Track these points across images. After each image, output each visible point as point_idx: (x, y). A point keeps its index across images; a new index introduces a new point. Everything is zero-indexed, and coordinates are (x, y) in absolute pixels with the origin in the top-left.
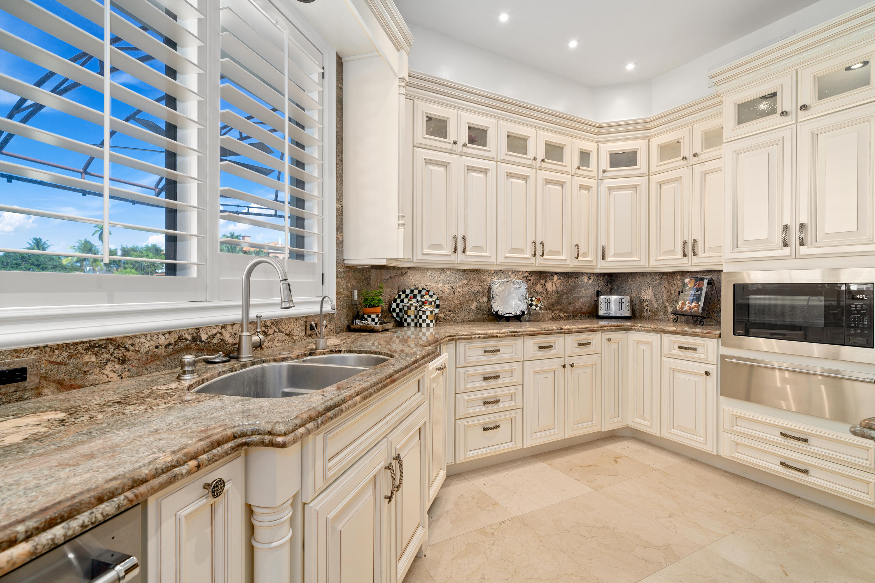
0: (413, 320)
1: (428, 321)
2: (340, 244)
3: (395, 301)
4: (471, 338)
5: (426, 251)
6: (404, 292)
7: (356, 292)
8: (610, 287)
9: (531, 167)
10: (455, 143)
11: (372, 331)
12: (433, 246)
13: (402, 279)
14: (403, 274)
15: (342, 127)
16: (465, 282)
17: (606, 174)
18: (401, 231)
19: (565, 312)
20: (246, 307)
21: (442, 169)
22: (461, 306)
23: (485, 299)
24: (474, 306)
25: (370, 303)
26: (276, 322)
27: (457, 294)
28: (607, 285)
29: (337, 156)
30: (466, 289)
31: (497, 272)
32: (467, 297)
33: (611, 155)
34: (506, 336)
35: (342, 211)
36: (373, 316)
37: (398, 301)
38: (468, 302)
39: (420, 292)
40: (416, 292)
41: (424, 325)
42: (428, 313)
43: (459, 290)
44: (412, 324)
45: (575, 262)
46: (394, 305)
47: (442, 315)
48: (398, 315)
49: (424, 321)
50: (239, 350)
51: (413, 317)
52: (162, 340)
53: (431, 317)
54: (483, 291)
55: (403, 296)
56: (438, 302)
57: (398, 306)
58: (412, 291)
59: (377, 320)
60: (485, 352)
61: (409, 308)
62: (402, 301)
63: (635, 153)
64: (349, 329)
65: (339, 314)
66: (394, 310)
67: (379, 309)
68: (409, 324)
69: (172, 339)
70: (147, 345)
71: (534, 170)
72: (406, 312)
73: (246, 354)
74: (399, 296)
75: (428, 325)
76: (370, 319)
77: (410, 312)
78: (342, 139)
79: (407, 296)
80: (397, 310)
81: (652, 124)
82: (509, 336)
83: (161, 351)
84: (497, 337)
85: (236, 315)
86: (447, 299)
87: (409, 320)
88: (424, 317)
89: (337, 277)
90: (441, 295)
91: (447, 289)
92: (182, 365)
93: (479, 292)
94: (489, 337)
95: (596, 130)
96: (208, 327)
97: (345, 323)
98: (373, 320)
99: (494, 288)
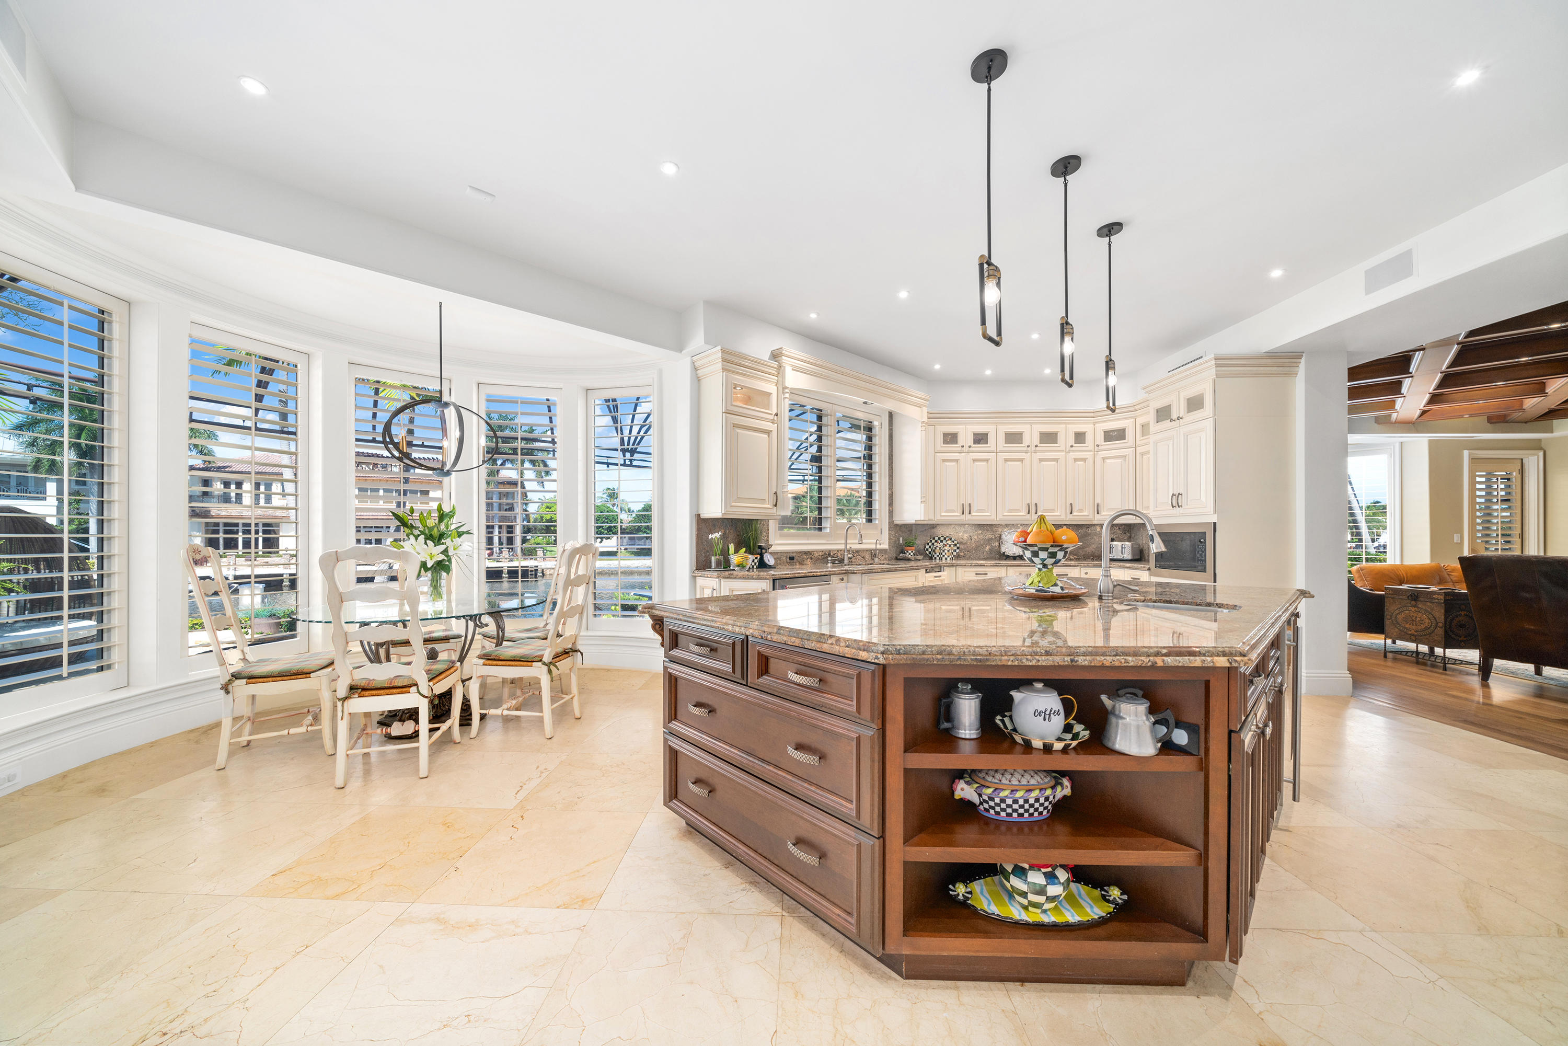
0: (938, 556)
1: (946, 556)
2: (891, 513)
3: (928, 544)
4: (965, 565)
5: (943, 514)
6: (934, 539)
7: (901, 538)
8: (1129, 535)
9: (1026, 452)
10: (963, 447)
11: (909, 560)
12: (948, 511)
13: (933, 530)
14: (933, 528)
15: (892, 450)
16: (980, 532)
17: (1100, 448)
18: (923, 505)
19: (1075, 555)
20: (846, 544)
21: (954, 464)
22: (977, 548)
23: (997, 544)
24: (987, 548)
25: (909, 544)
26: (858, 551)
27: (973, 540)
28: (1125, 533)
29: (889, 465)
30: (981, 537)
31: (1007, 525)
32: (982, 542)
33: (1104, 432)
34: (991, 566)
35: (892, 495)
36: (910, 552)
37: (930, 544)
38: (982, 545)
39: (945, 539)
40: (942, 539)
41: (944, 559)
42: (946, 551)
43: (976, 537)
44: (938, 558)
45: (1069, 517)
46: (927, 547)
47: (962, 554)
48: (930, 553)
49: (944, 556)
50: (843, 560)
51: (938, 554)
52: (820, 554)
53: (948, 554)
54: (995, 538)
55: (933, 541)
56: (958, 545)
57: (930, 547)
58: (939, 538)
59: (912, 554)
60: (976, 574)
61: (936, 548)
62: (933, 544)
63: (1124, 430)
64: (897, 559)
65: (890, 550)
66: (927, 550)
67: (913, 548)
68: (935, 558)
69: (823, 553)
70: (817, 555)
71: (1029, 454)
72: (934, 551)
73: (846, 561)
74: (931, 541)
75: (946, 559)
76: (908, 554)
77: (936, 551)
78: (892, 456)
79: (936, 541)
80: (930, 550)
81: (1136, 408)
82: (994, 566)
83: (820, 557)
84: (984, 565)
85: (843, 547)
86: (966, 543)
87: (935, 556)
88: (943, 554)
89: (889, 530)
90: (961, 540)
91: (966, 537)
92: (828, 560)
93: (992, 539)
94: (978, 565)
95: (1092, 415)
96: (833, 550)
97: (895, 555)
98: (910, 554)
99: (1003, 536)
